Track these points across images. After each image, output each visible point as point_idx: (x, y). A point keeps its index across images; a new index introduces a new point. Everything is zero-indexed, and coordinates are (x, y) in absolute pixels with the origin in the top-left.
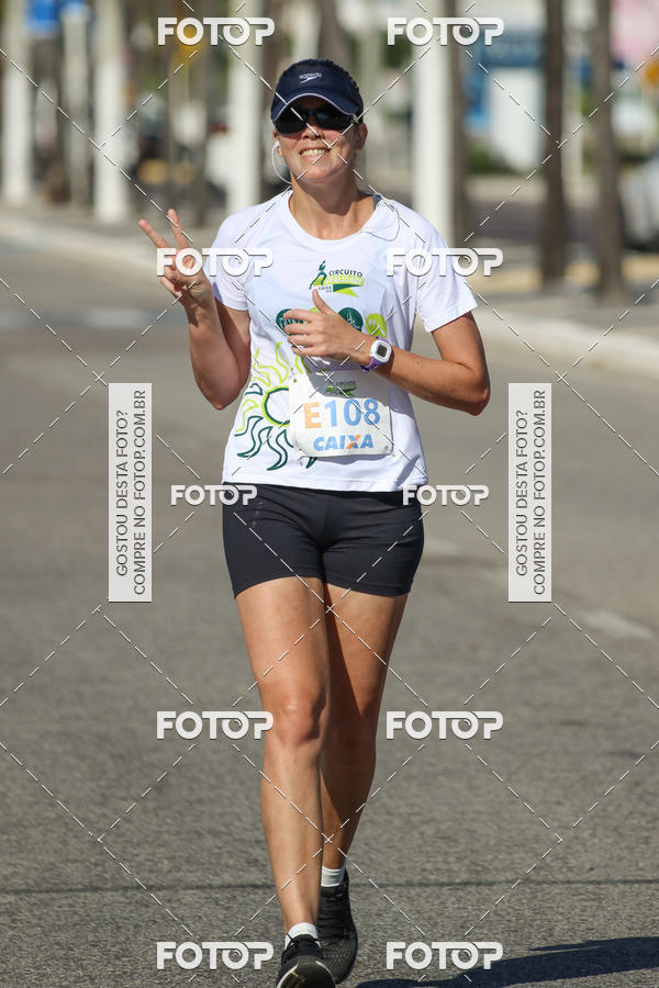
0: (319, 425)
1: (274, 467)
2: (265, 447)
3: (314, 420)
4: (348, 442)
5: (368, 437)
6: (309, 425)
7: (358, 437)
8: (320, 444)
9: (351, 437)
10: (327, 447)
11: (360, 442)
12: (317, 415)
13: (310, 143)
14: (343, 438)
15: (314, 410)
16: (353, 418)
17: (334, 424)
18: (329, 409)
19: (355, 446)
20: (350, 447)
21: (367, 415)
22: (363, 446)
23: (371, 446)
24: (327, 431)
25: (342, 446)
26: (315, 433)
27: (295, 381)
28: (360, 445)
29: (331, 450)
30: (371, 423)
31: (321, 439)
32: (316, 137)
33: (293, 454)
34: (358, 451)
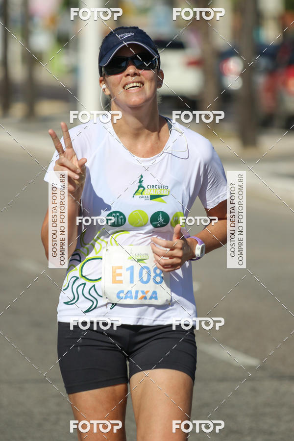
0: (121, 282)
1: (88, 311)
2: (81, 298)
3: (118, 278)
4: (140, 295)
5: (155, 292)
6: (115, 281)
7: (148, 292)
8: (122, 295)
9: (143, 292)
10: (126, 298)
11: (149, 295)
12: (120, 275)
13: (130, 79)
14: (137, 292)
15: (118, 271)
16: (145, 279)
17: (132, 281)
18: (129, 271)
19: (145, 298)
20: (141, 298)
21: (155, 277)
22: (151, 298)
23: (156, 298)
24: (126, 287)
25: (136, 297)
26: (117, 288)
27: (107, 250)
28: (148, 298)
29: (128, 299)
30: (157, 283)
31: (122, 292)
32: (135, 74)
33: (102, 302)
34: (147, 302)
